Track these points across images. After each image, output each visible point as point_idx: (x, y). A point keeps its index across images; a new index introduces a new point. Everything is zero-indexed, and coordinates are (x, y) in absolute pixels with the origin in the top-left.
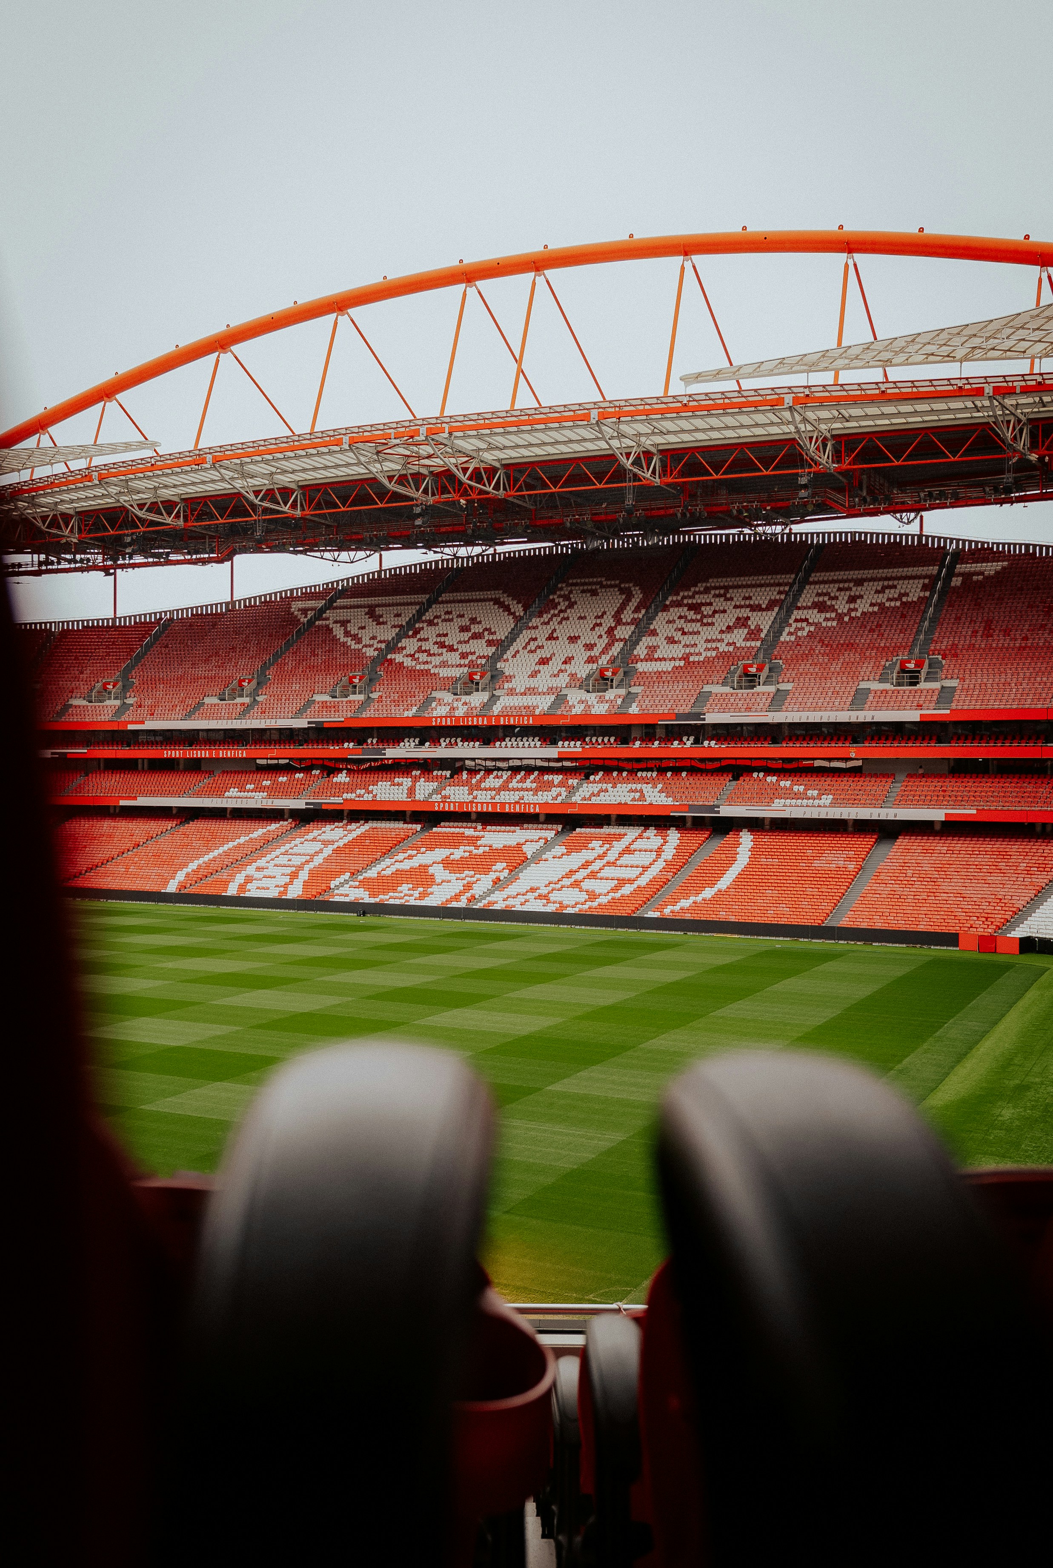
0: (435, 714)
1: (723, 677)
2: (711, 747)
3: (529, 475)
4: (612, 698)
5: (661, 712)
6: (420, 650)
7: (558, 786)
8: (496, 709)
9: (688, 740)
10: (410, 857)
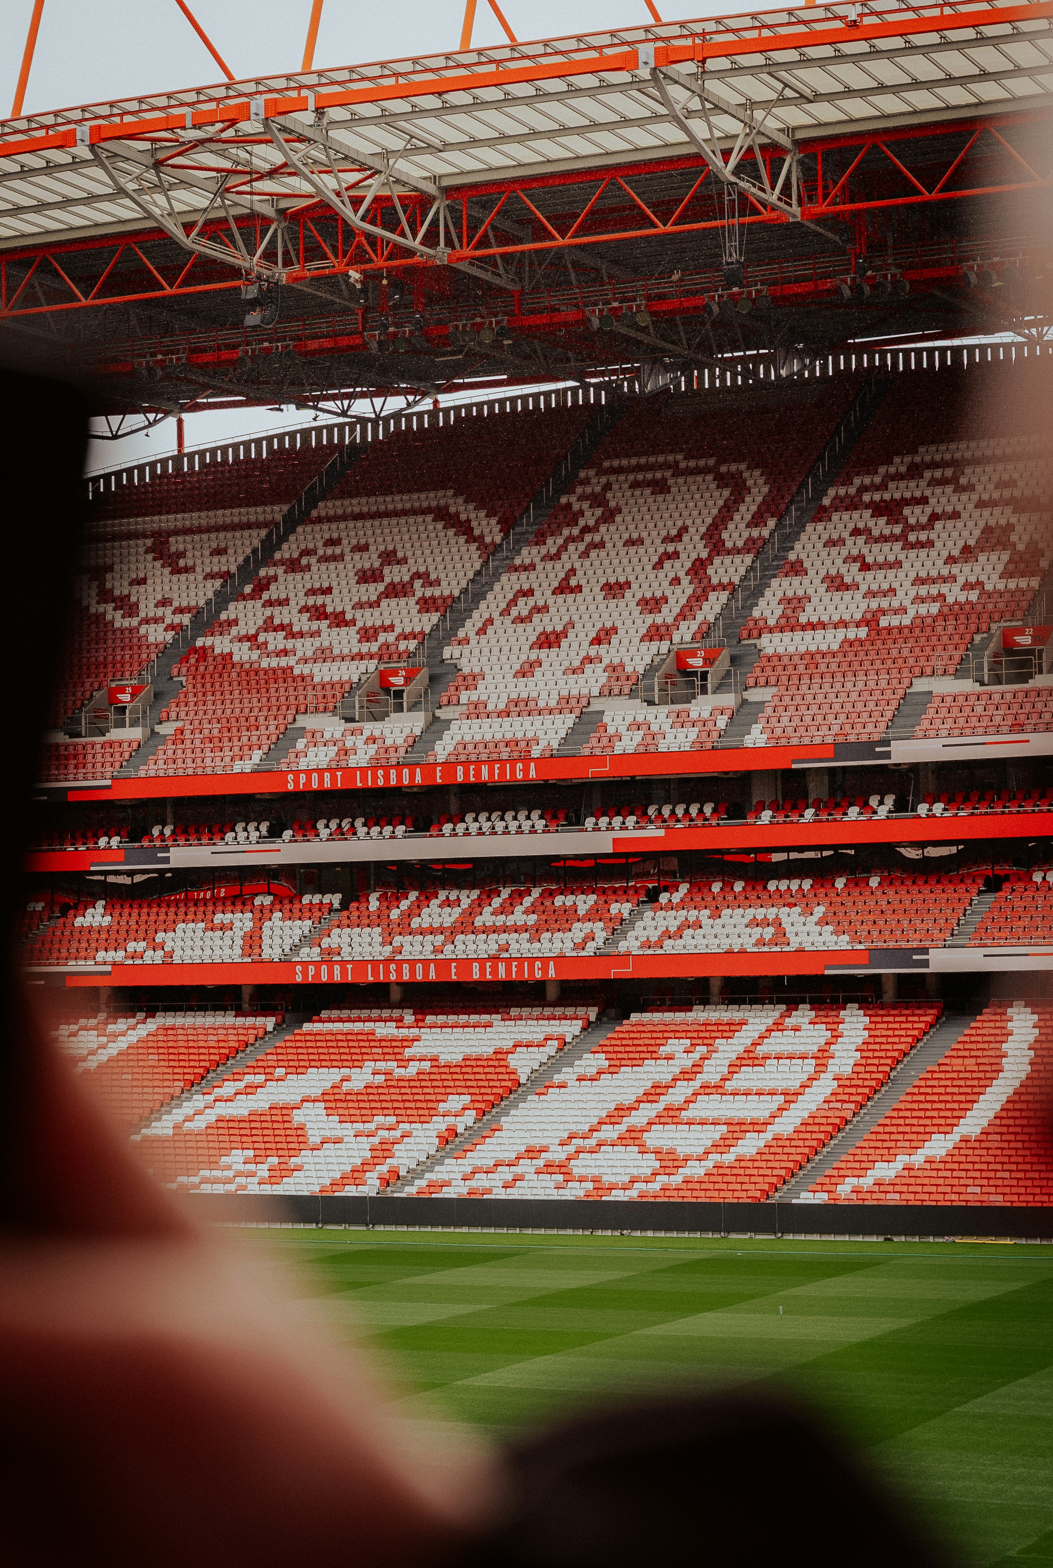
0: (303, 764)
1: (957, 659)
2: (934, 816)
3: (503, 213)
4: (706, 715)
5: (817, 740)
6: (269, 626)
7: (589, 917)
8: (443, 750)
9: (881, 803)
10: (250, 1089)
